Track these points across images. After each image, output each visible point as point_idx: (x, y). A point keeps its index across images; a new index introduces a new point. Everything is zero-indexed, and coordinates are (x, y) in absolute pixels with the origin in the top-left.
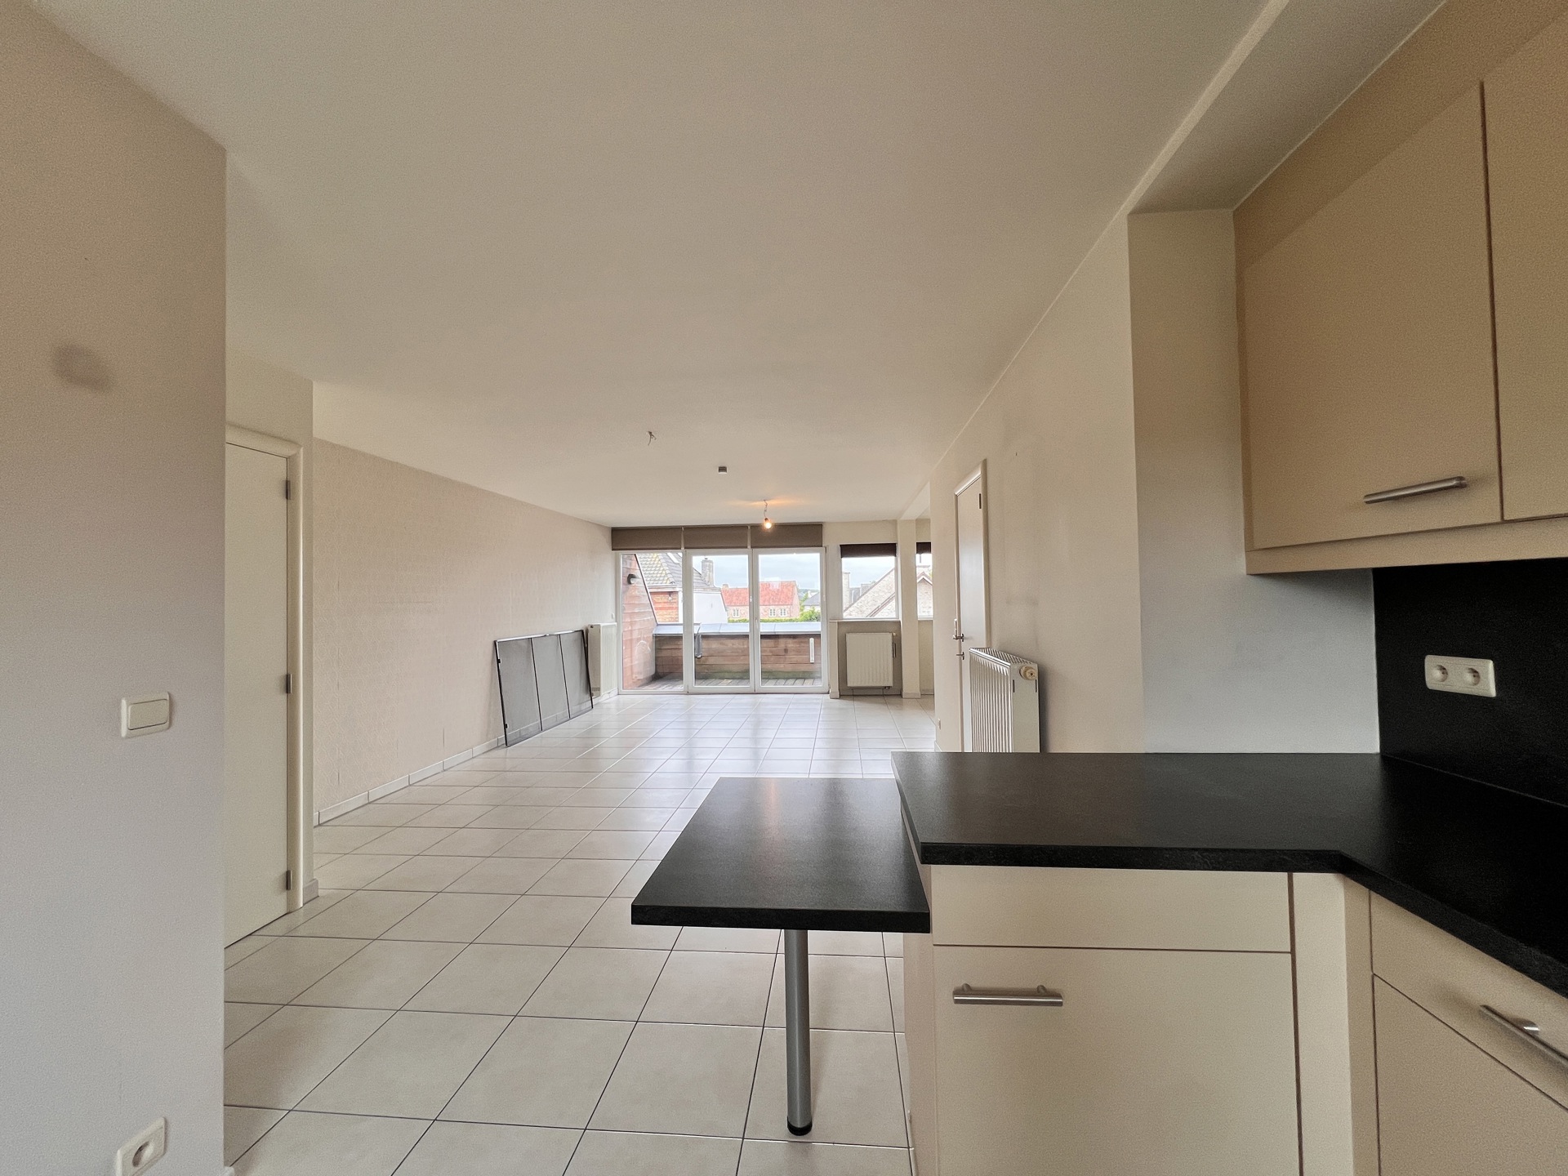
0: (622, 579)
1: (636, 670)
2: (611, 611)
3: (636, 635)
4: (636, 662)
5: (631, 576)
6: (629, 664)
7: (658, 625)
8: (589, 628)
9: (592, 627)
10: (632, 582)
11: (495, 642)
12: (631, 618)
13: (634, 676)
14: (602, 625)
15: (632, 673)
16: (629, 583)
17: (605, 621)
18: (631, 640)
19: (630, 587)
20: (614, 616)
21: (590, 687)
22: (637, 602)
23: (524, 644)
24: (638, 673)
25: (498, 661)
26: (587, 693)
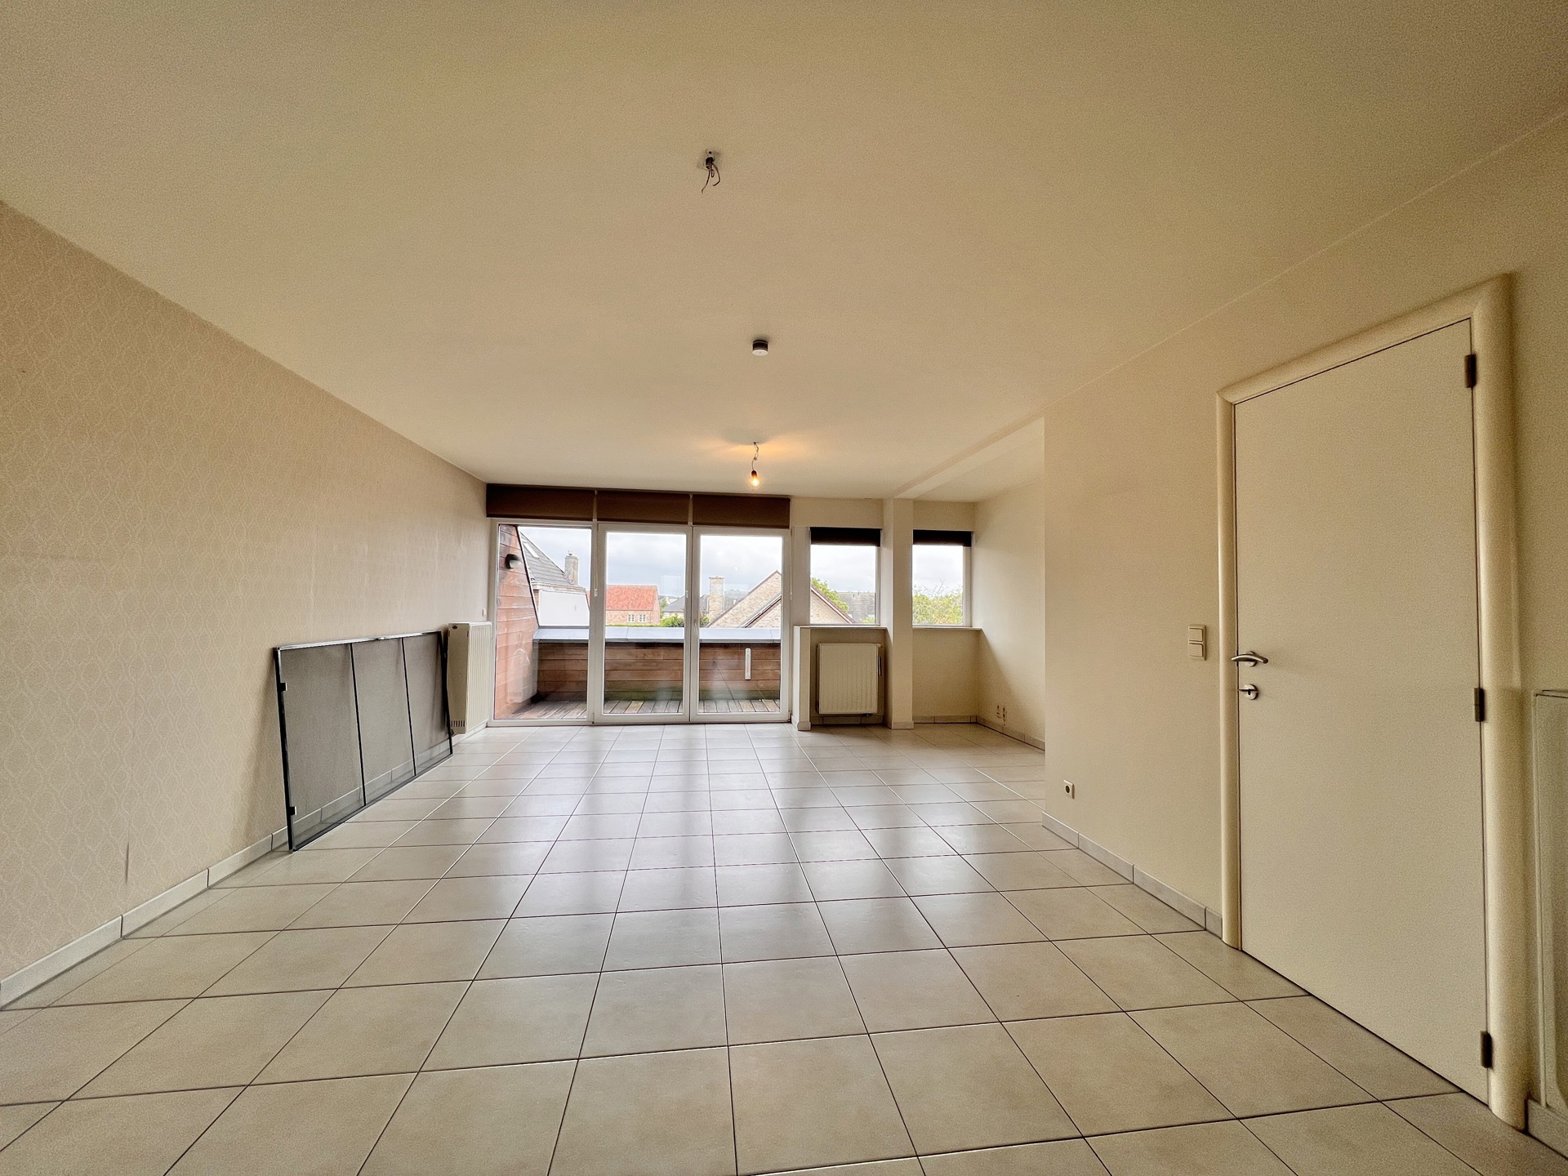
0: (499, 559)
1: (510, 690)
2: (482, 606)
3: (513, 641)
4: (512, 679)
5: (510, 559)
6: (503, 683)
7: (540, 627)
8: (450, 629)
9: (455, 627)
10: (511, 565)
11: (274, 652)
12: (507, 617)
13: (509, 698)
14: (472, 624)
15: (506, 695)
16: (508, 566)
17: (474, 618)
18: (507, 648)
19: (509, 572)
20: (485, 613)
21: (448, 719)
22: (515, 595)
23: (338, 654)
24: (516, 694)
25: (281, 687)
26: (442, 728)
